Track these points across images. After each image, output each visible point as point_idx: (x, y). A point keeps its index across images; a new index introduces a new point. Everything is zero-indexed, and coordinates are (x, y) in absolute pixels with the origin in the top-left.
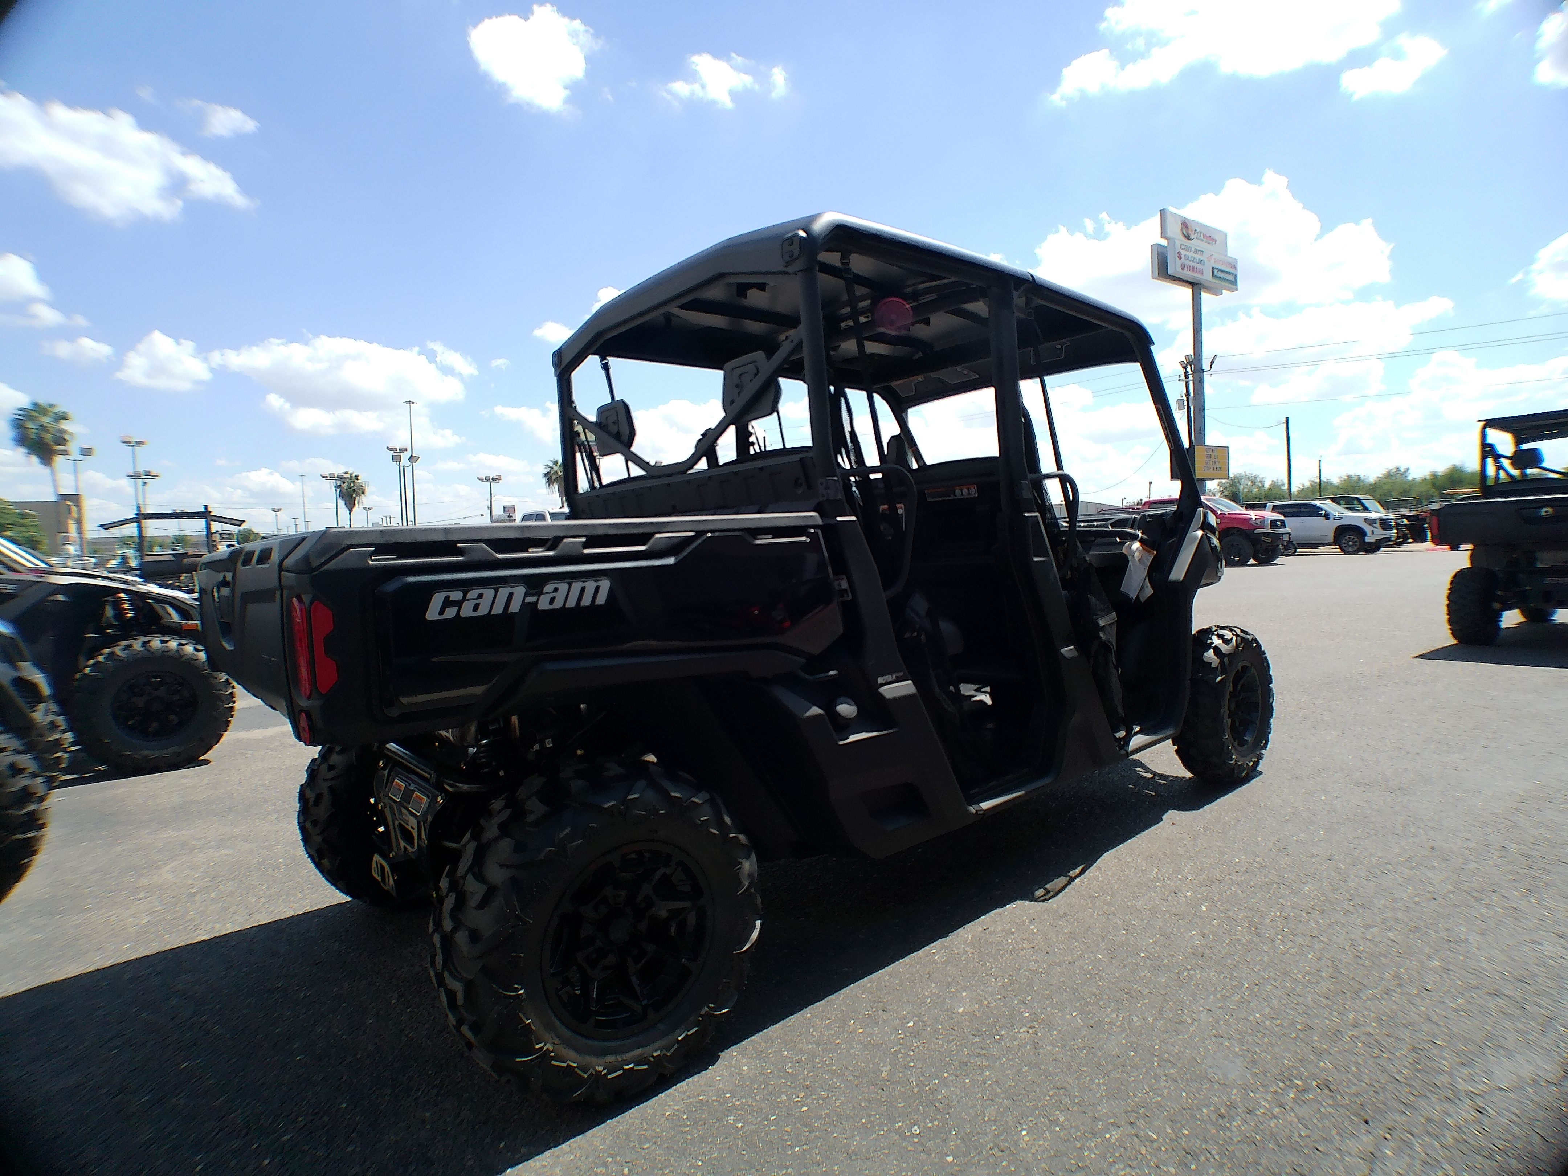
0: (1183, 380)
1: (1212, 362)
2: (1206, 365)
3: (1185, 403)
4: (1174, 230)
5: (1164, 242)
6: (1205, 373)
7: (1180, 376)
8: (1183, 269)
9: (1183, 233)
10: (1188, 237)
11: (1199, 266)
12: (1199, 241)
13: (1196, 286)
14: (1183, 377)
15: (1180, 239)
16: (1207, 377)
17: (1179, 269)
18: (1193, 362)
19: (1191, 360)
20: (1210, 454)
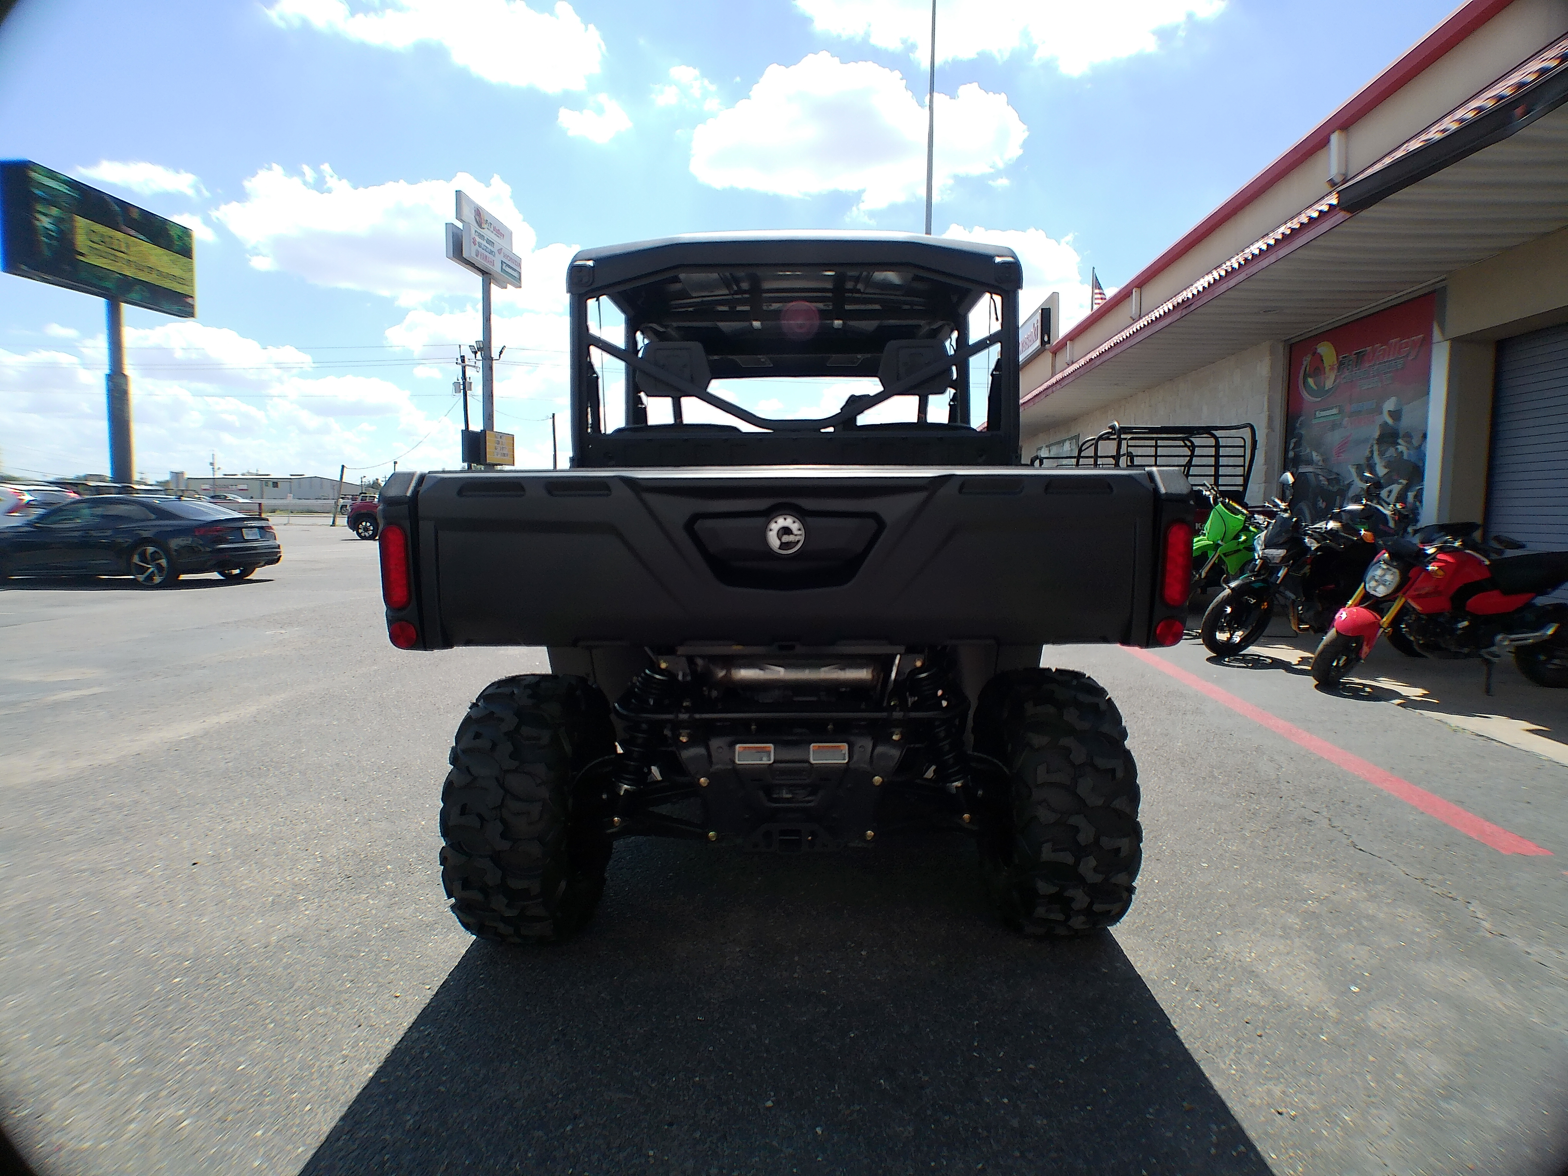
0: (460, 364)
1: (501, 353)
2: (495, 354)
3: (462, 387)
4: (469, 214)
5: (460, 225)
6: (494, 362)
7: (457, 359)
8: (477, 256)
9: (476, 219)
10: (480, 226)
11: (491, 256)
12: (489, 232)
13: (487, 276)
14: (460, 361)
15: (474, 226)
16: (495, 364)
17: (474, 255)
18: (484, 348)
19: (482, 346)
20: (499, 439)
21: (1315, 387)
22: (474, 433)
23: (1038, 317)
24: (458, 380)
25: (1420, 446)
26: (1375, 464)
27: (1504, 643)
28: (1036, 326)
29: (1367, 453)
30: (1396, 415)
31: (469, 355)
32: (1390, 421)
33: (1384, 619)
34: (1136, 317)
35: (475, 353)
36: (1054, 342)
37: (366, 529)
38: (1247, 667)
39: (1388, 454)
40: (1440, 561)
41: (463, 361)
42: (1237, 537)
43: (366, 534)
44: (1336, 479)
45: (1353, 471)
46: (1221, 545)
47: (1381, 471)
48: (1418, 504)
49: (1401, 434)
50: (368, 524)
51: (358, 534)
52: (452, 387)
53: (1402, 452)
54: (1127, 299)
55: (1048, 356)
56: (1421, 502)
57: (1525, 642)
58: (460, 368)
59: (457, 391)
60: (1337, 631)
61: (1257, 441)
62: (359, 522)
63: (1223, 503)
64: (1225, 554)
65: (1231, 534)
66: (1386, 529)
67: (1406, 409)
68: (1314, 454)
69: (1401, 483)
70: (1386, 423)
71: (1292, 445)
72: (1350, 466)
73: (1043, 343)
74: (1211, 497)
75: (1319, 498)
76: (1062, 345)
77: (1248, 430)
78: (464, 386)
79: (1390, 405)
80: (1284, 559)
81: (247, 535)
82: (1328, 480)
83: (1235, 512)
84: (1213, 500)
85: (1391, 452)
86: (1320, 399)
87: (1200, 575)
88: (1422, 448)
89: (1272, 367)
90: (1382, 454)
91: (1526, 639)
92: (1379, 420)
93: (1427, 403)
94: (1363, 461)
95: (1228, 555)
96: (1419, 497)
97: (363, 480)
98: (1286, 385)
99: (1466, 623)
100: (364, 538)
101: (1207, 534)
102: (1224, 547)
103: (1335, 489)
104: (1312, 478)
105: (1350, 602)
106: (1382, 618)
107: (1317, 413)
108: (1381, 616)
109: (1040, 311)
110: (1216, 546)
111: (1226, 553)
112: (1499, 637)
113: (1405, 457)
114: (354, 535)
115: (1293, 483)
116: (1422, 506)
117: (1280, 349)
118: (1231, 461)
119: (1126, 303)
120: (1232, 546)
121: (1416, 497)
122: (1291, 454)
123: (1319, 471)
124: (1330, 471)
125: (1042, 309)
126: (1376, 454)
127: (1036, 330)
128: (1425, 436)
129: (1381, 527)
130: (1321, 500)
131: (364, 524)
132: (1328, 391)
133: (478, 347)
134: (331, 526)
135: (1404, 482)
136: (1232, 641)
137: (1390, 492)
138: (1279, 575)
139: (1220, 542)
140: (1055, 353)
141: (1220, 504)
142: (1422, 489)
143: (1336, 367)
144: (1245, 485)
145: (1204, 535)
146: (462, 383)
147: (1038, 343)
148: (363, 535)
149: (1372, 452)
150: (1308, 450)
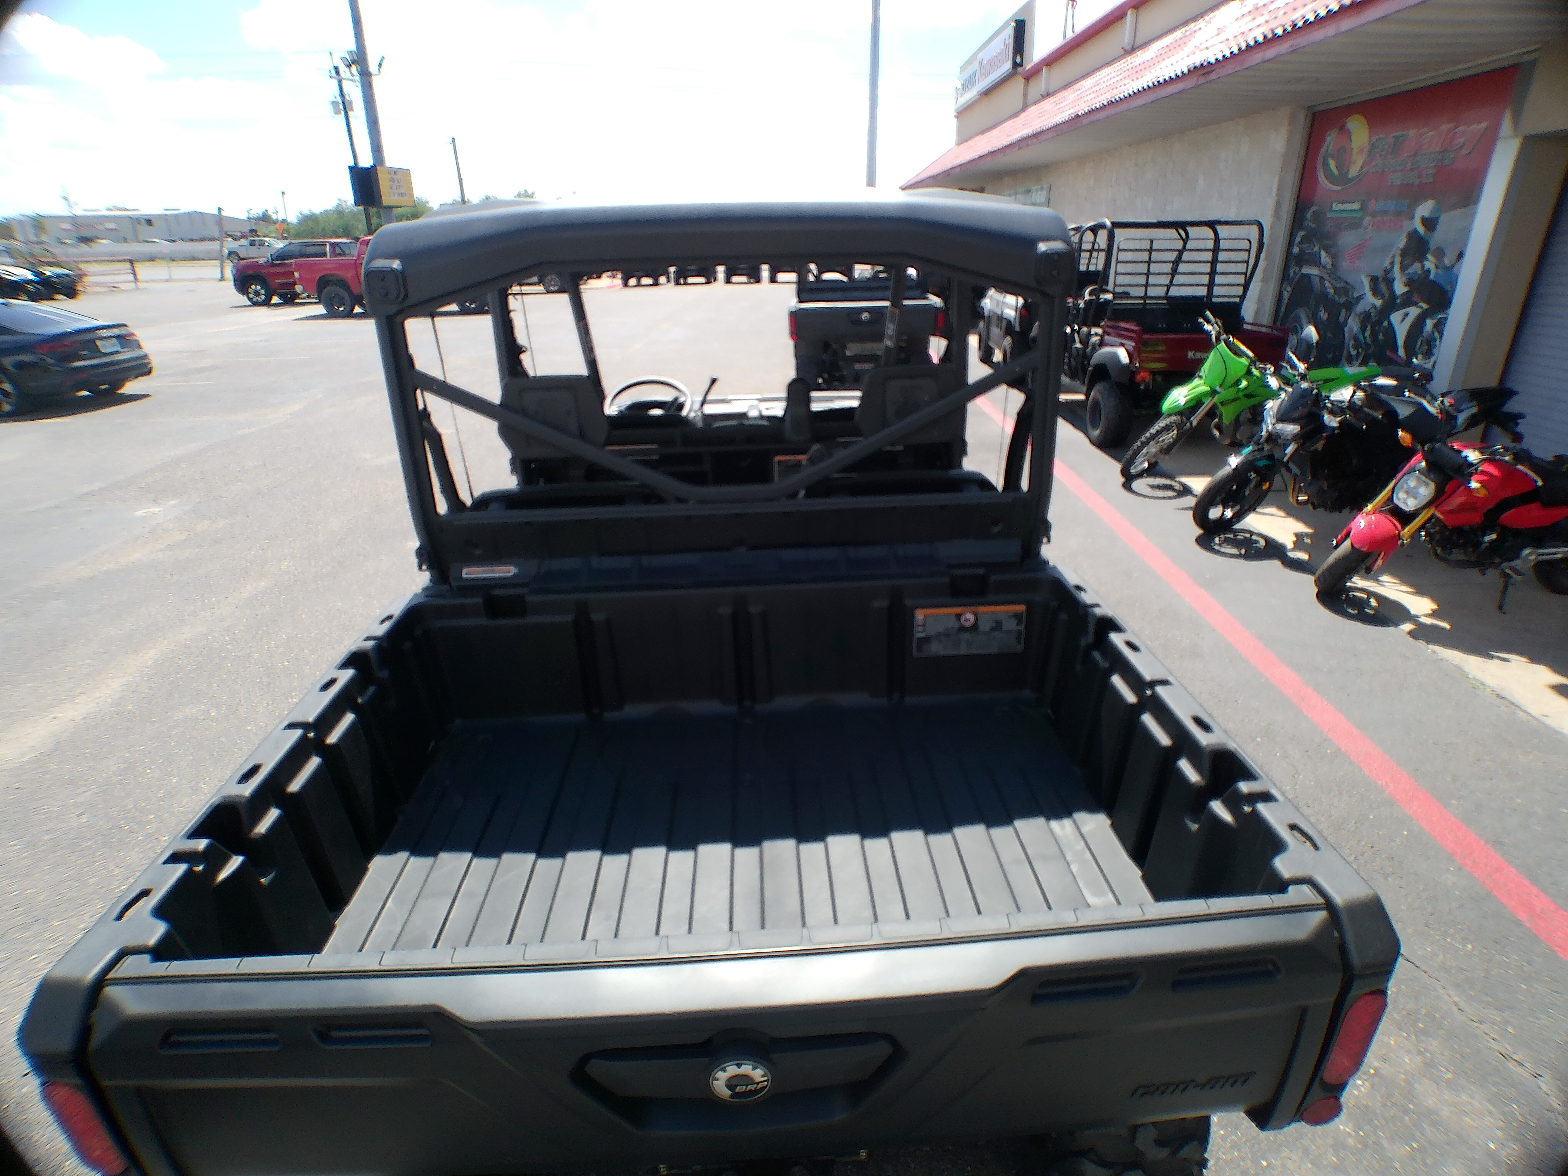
0: (334, 78)
1: (380, 65)
2: (373, 67)
3: (341, 107)
6: (373, 77)
14: (333, 74)
16: (375, 80)
18: (358, 59)
19: (356, 58)
20: (393, 176)
21: (1336, 172)
22: (363, 169)
23: (1010, 31)
24: (336, 98)
25: (1453, 266)
26: (1394, 280)
27: (1530, 555)
28: (1007, 42)
29: (1387, 264)
30: (1430, 223)
31: (343, 68)
32: (1421, 230)
33: (1406, 530)
34: (1128, 47)
35: (349, 66)
36: (1028, 66)
37: (257, 294)
38: (1239, 556)
39: (1410, 271)
40: (1483, 473)
41: (338, 73)
42: (1238, 382)
43: (259, 299)
44: (1346, 289)
45: (1366, 282)
46: (1219, 393)
47: (1400, 288)
48: (1436, 335)
49: (1432, 246)
50: (259, 287)
51: (250, 299)
52: (330, 108)
53: (1429, 271)
54: (1120, 22)
55: (1019, 82)
56: (1441, 333)
57: (1553, 557)
58: (335, 83)
59: (337, 112)
60: (1352, 545)
61: (1264, 243)
62: (249, 285)
63: (1227, 343)
64: (1222, 404)
65: (1231, 380)
66: (1394, 357)
67: (1444, 218)
68: (1323, 254)
69: (1421, 307)
70: (1416, 232)
71: (1298, 239)
72: (1363, 277)
73: (1016, 65)
74: (1213, 334)
75: (1321, 308)
76: (1036, 71)
77: (1255, 229)
78: (345, 107)
79: (1424, 209)
80: (1296, 438)
81: (105, 347)
82: (1335, 288)
83: (1238, 353)
84: (1216, 337)
85: (1416, 267)
86: (1339, 188)
87: (1191, 424)
88: (1455, 269)
89: (1289, 140)
90: (1403, 268)
91: (1555, 554)
92: (1408, 227)
93: (1473, 215)
94: (1380, 273)
95: (1226, 404)
96: (1440, 326)
97: (251, 212)
98: (1301, 165)
99: (1494, 536)
100: (255, 304)
101: (1204, 377)
102: (1224, 394)
103: (1343, 300)
104: (1316, 282)
105: (1370, 507)
106: (1403, 528)
107: (1334, 205)
108: (1402, 527)
109: (1013, 24)
110: (1213, 392)
111: (1223, 402)
112: (1527, 551)
113: (1432, 277)
114: (244, 300)
115: (1317, 343)
116: (1441, 338)
117: (1302, 118)
118: (1232, 268)
119: (1117, 27)
120: (1230, 393)
121: (1436, 326)
122: (1296, 250)
123: (1326, 276)
124: (1339, 279)
125: (1017, 21)
126: (1397, 267)
127: (1006, 46)
128: (1461, 255)
129: (1388, 353)
130: (1323, 311)
131: (253, 287)
132: (1353, 179)
133: (352, 59)
134: (220, 280)
135: (1425, 306)
136: (1224, 516)
137: (1407, 315)
138: (1286, 452)
139: (1218, 389)
140: (1027, 79)
141: (1223, 343)
142: (1446, 319)
143: (1365, 150)
144: (1243, 297)
145: (1200, 377)
146: (340, 101)
147: (1008, 66)
148: (254, 300)
149: (1392, 264)
150: (1316, 249)
